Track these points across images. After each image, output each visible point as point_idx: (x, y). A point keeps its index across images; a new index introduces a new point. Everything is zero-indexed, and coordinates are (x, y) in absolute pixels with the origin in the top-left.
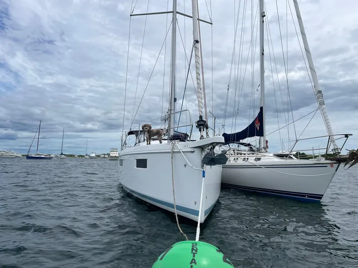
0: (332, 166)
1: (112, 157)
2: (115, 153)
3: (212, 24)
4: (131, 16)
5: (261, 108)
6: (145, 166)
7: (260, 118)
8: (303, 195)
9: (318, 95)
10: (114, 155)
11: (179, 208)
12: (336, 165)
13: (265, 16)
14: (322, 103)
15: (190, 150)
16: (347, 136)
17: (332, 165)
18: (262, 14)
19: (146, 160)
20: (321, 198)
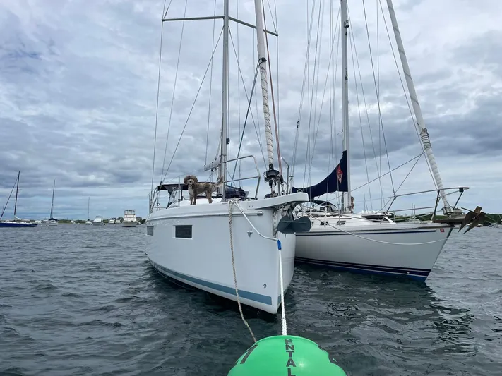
0: (442, 231)
1: (127, 222)
2: (132, 216)
3: (277, 35)
4: (163, 20)
5: (345, 153)
6: (189, 236)
7: (343, 166)
8: (404, 270)
9: (422, 135)
10: (129, 220)
11: (242, 294)
12: (447, 230)
13: (348, 26)
14: (427, 146)
15: (256, 212)
16: (461, 190)
17: (442, 229)
18: (345, 23)
19: (190, 227)
20: (427, 274)
